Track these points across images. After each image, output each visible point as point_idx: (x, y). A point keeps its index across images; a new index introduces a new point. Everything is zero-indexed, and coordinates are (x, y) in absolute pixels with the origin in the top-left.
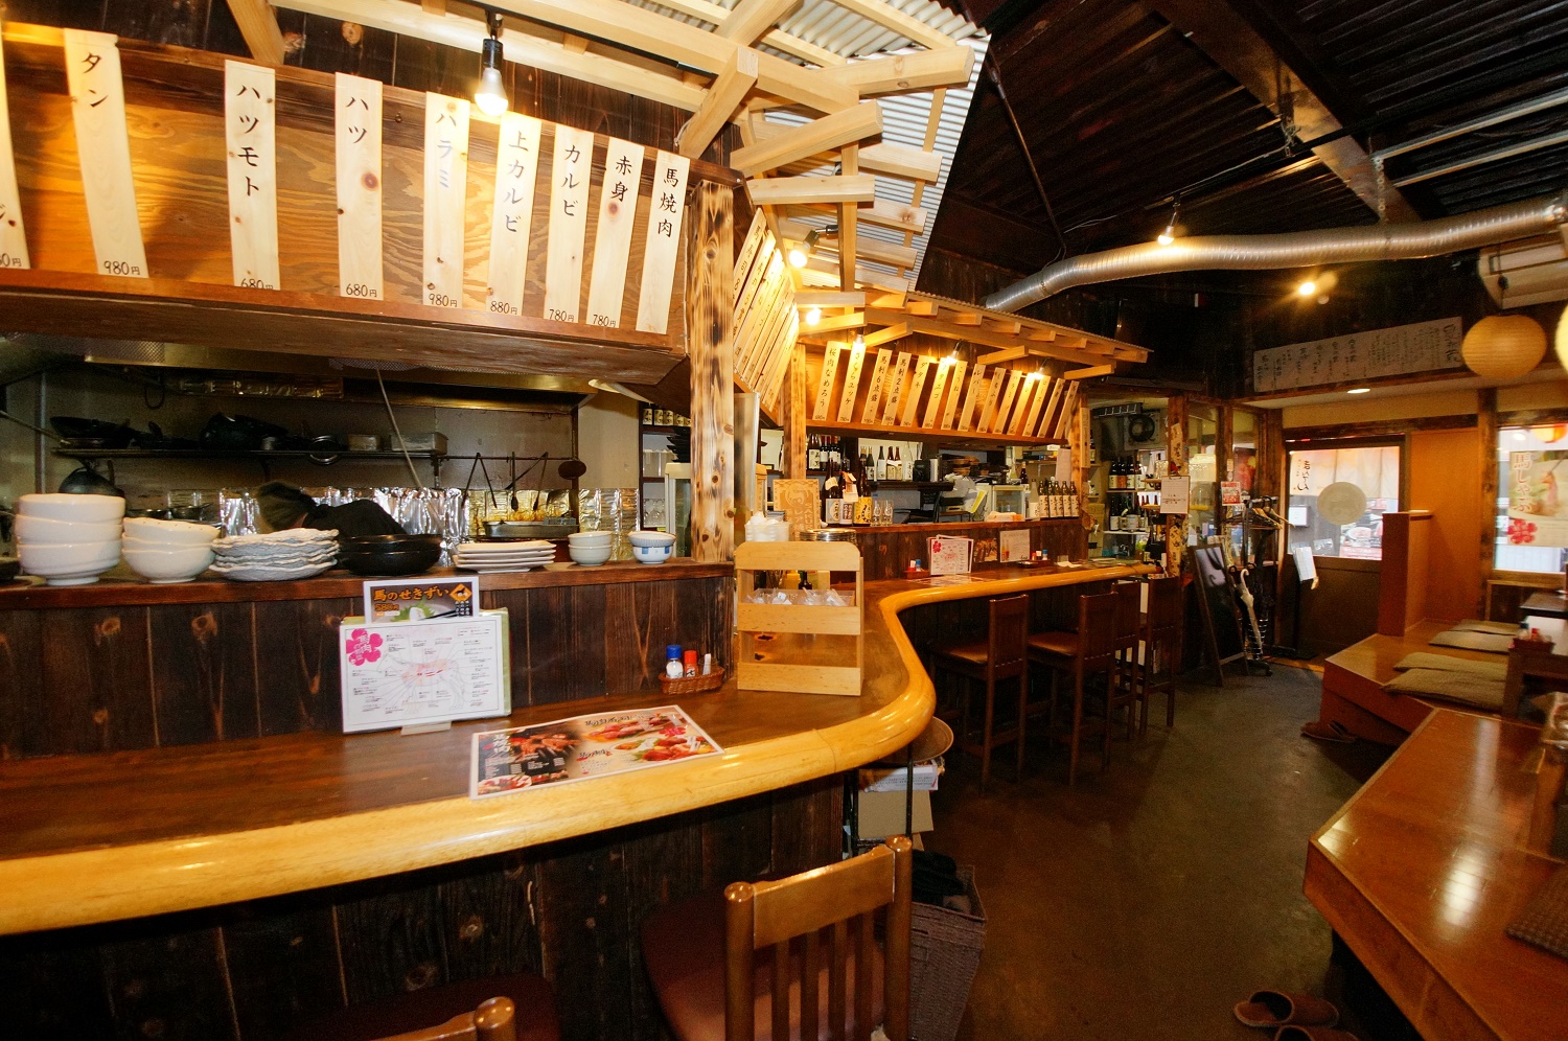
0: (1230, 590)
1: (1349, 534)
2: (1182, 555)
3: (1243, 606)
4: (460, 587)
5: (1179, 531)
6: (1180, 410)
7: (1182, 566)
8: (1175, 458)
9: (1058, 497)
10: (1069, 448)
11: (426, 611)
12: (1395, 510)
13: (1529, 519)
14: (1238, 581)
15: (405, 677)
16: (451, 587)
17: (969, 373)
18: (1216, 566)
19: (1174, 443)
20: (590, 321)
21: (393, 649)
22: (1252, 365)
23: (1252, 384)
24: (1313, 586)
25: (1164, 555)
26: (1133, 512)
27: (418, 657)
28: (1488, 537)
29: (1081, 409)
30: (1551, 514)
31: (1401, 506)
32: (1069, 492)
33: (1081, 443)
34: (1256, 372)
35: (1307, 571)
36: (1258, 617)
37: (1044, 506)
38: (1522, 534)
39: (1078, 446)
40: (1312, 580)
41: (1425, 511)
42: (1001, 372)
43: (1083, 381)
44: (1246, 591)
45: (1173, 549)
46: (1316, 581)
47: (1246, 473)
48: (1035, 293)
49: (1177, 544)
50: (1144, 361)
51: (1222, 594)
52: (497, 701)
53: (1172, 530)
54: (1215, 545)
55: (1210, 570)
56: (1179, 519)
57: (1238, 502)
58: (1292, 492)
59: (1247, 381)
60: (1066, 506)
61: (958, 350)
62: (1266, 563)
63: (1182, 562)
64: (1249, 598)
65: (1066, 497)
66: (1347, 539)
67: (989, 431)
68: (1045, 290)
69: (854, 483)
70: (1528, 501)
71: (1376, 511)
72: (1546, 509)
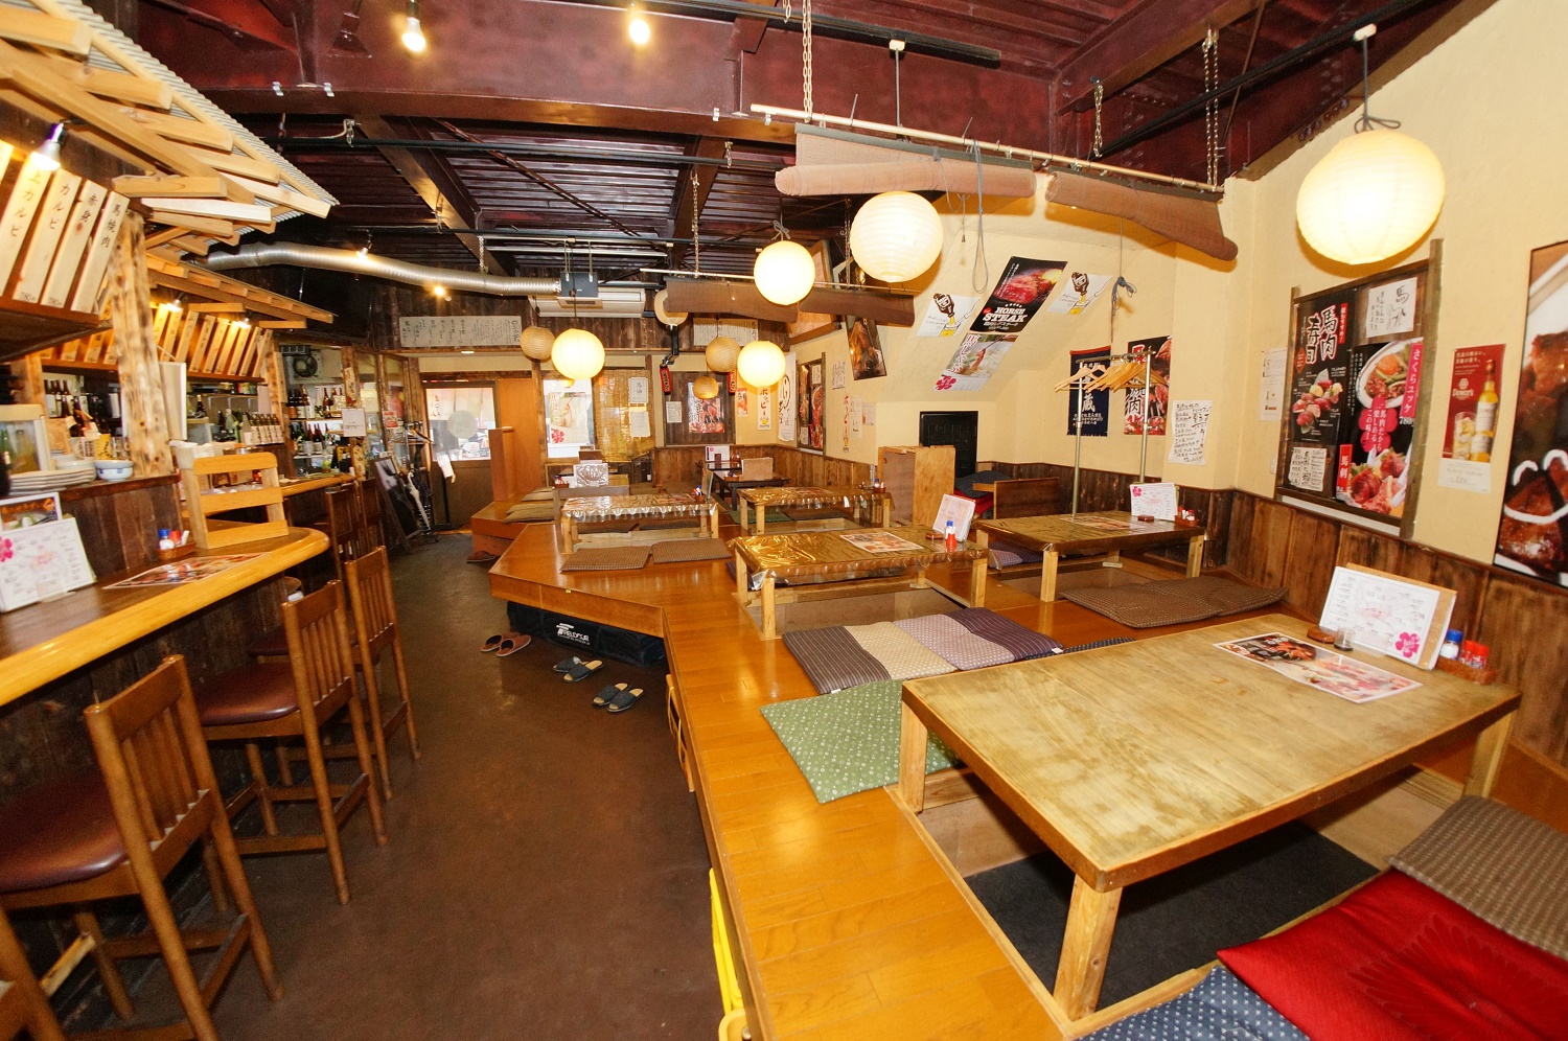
0: (401, 488)
1: (464, 447)
2: (366, 468)
3: (412, 498)
4: (48, 501)
5: (361, 449)
6: (350, 357)
7: (367, 475)
8: (351, 395)
9: (266, 427)
10: (266, 385)
11: (33, 520)
12: (494, 428)
13: (561, 429)
14: (407, 482)
15: (32, 566)
16: (43, 501)
17: (184, 318)
18: (389, 472)
19: (348, 382)
20: (44, 302)
21: (19, 548)
22: (398, 327)
23: (399, 341)
24: (453, 481)
25: (352, 469)
26: (306, 438)
27: (35, 552)
28: (543, 442)
29: (275, 353)
30: (570, 426)
31: (497, 426)
32: (273, 423)
33: (278, 382)
34: (402, 332)
35: (448, 472)
36: (423, 505)
37: (256, 435)
38: (559, 438)
39: (275, 384)
40: (451, 477)
41: (510, 427)
42: (211, 319)
43: (275, 331)
44: (413, 488)
45: (358, 464)
46: (454, 477)
47: (399, 404)
48: (249, 261)
49: (361, 459)
50: (331, 322)
51: (396, 493)
52: (88, 577)
53: (355, 449)
54: (387, 458)
55: (385, 477)
56: (359, 441)
57: (396, 426)
58: (430, 418)
59: (396, 338)
60: (273, 435)
61: (180, 299)
62: (421, 469)
63: (367, 472)
64: (415, 493)
65: (271, 427)
66: (464, 452)
67: (200, 371)
68: (258, 260)
69: (92, 421)
70: (559, 420)
71: (481, 430)
72: (568, 424)
